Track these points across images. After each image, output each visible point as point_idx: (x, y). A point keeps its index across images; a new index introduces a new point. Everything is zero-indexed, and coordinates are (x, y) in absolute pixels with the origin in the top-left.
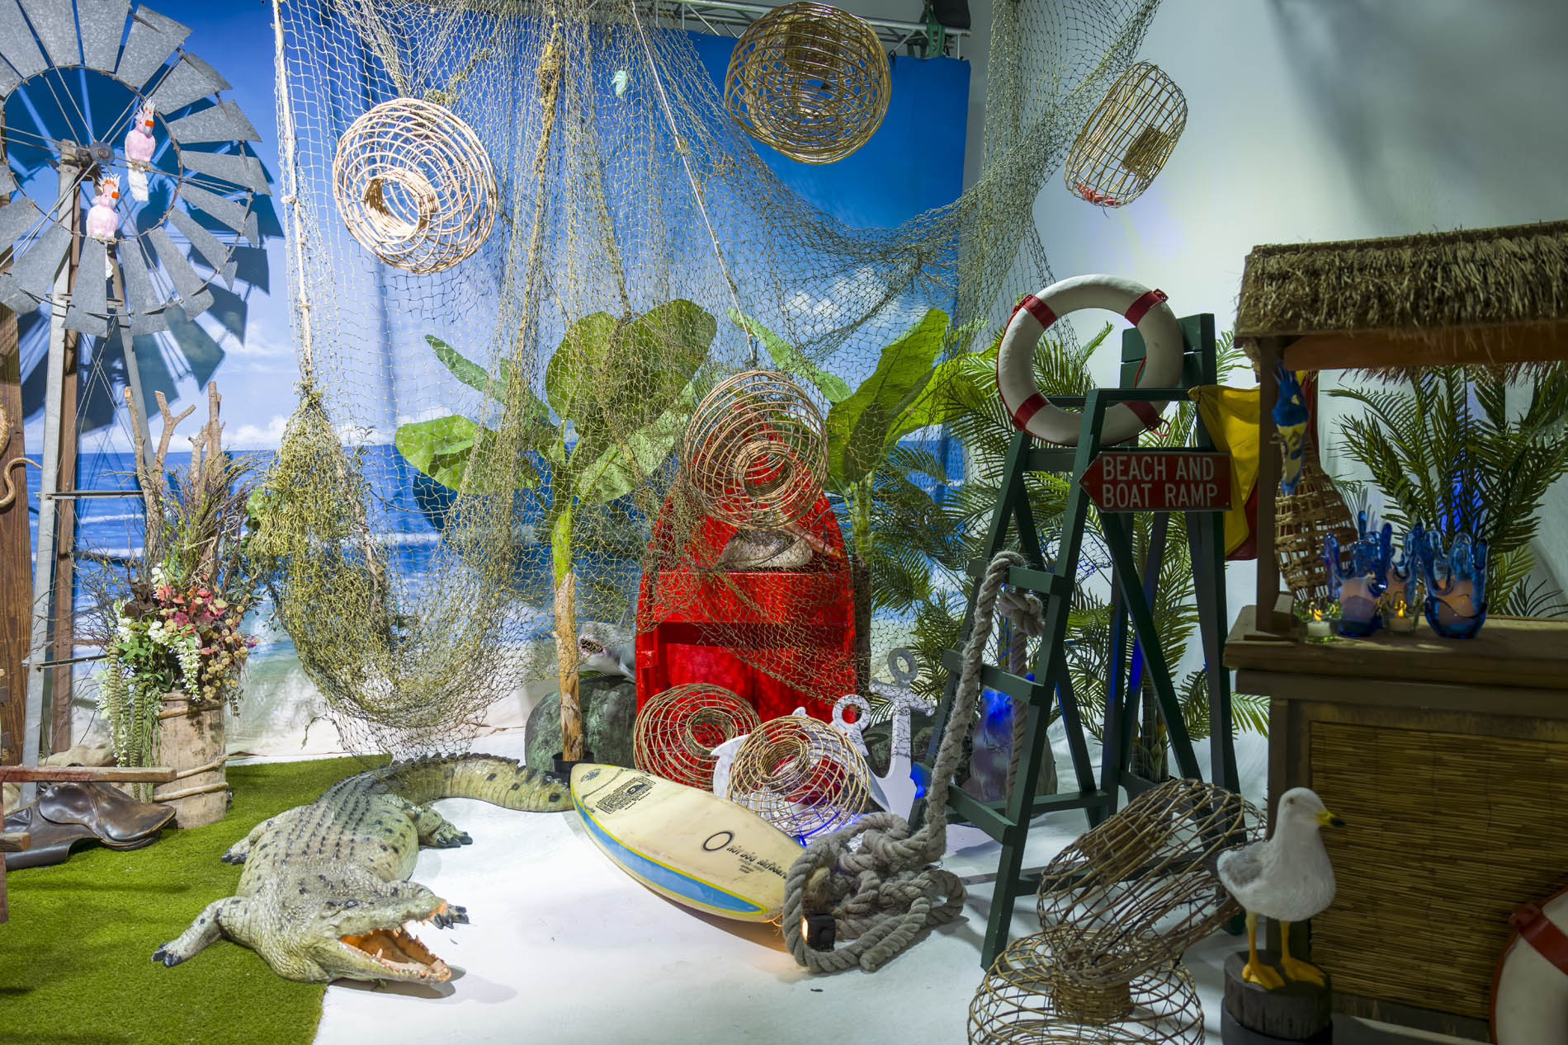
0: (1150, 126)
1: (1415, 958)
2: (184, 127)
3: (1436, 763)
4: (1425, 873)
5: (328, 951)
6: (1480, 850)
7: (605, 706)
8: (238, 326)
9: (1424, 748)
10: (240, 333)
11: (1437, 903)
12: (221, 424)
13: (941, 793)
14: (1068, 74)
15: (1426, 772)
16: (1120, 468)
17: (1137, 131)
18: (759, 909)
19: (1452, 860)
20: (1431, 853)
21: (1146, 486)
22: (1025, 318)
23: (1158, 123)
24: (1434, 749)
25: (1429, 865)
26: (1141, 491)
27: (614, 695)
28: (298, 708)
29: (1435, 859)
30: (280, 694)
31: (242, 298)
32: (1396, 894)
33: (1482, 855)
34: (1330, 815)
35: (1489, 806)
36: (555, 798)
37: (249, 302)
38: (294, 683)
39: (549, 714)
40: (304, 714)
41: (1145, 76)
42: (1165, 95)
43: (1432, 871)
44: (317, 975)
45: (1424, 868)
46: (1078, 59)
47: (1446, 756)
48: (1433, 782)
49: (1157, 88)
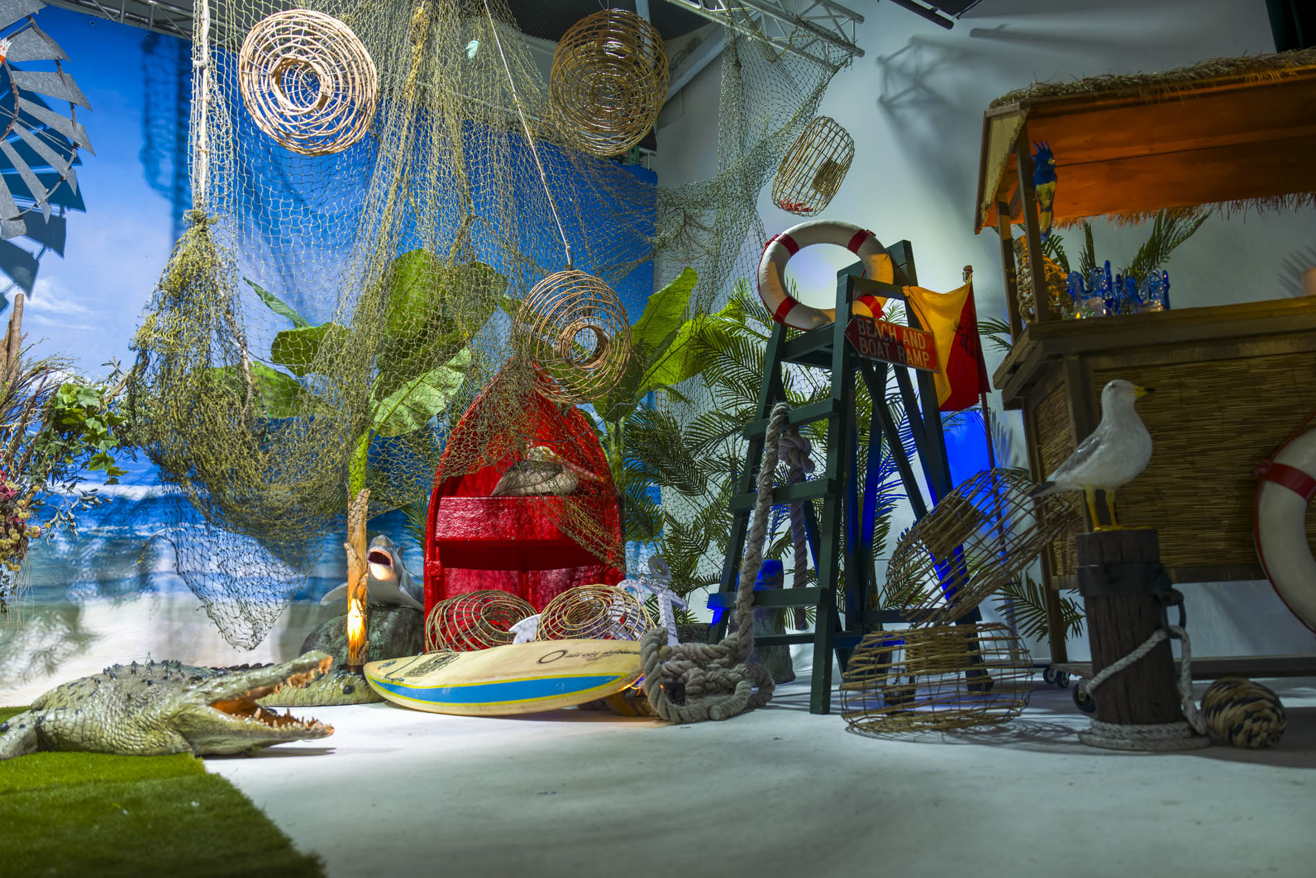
0: (831, 158)
1: (1193, 529)
2: (25, 79)
3: (1180, 386)
4: (1189, 466)
5: (198, 717)
6: (1220, 442)
7: (386, 624)
8: (28, 282)
9: (1172, 378)
10: (28, 288)
11: (1202, 484)
12: (23, 335)
13: (749, 595)
14: (775, 117)
15: (1176, 394)
16: (868, 328)
17: (822, 160)
18: (617, 677)
19: (1203, 452)
20: (1189, 450)
21: (887, 345)
22: (777, 247)
23: (835, 157)
24: (1178, 377)
25: (1190, 459)
26: (884, 347)
27: (392, 615)
28: (34, 658)
29: (1192, 454)
30: (17, 643)
31: (35, 256)
32: (1172, 483)
33: (1223, 445)
34: (1142, 388)
35: (1220, 409)
36: (349, 690)
37: (41, 261)
38: (34, 632)
39: (328, 636)
40: (40, 664)
41: (825, 125)
42: (838, 139)
43: (1192, 463)
44: (180, 747)
45: (1186, 462)
46: (781, 110)
47: (1187, 381)
48: (1182, 400)
49: (832, 134)
